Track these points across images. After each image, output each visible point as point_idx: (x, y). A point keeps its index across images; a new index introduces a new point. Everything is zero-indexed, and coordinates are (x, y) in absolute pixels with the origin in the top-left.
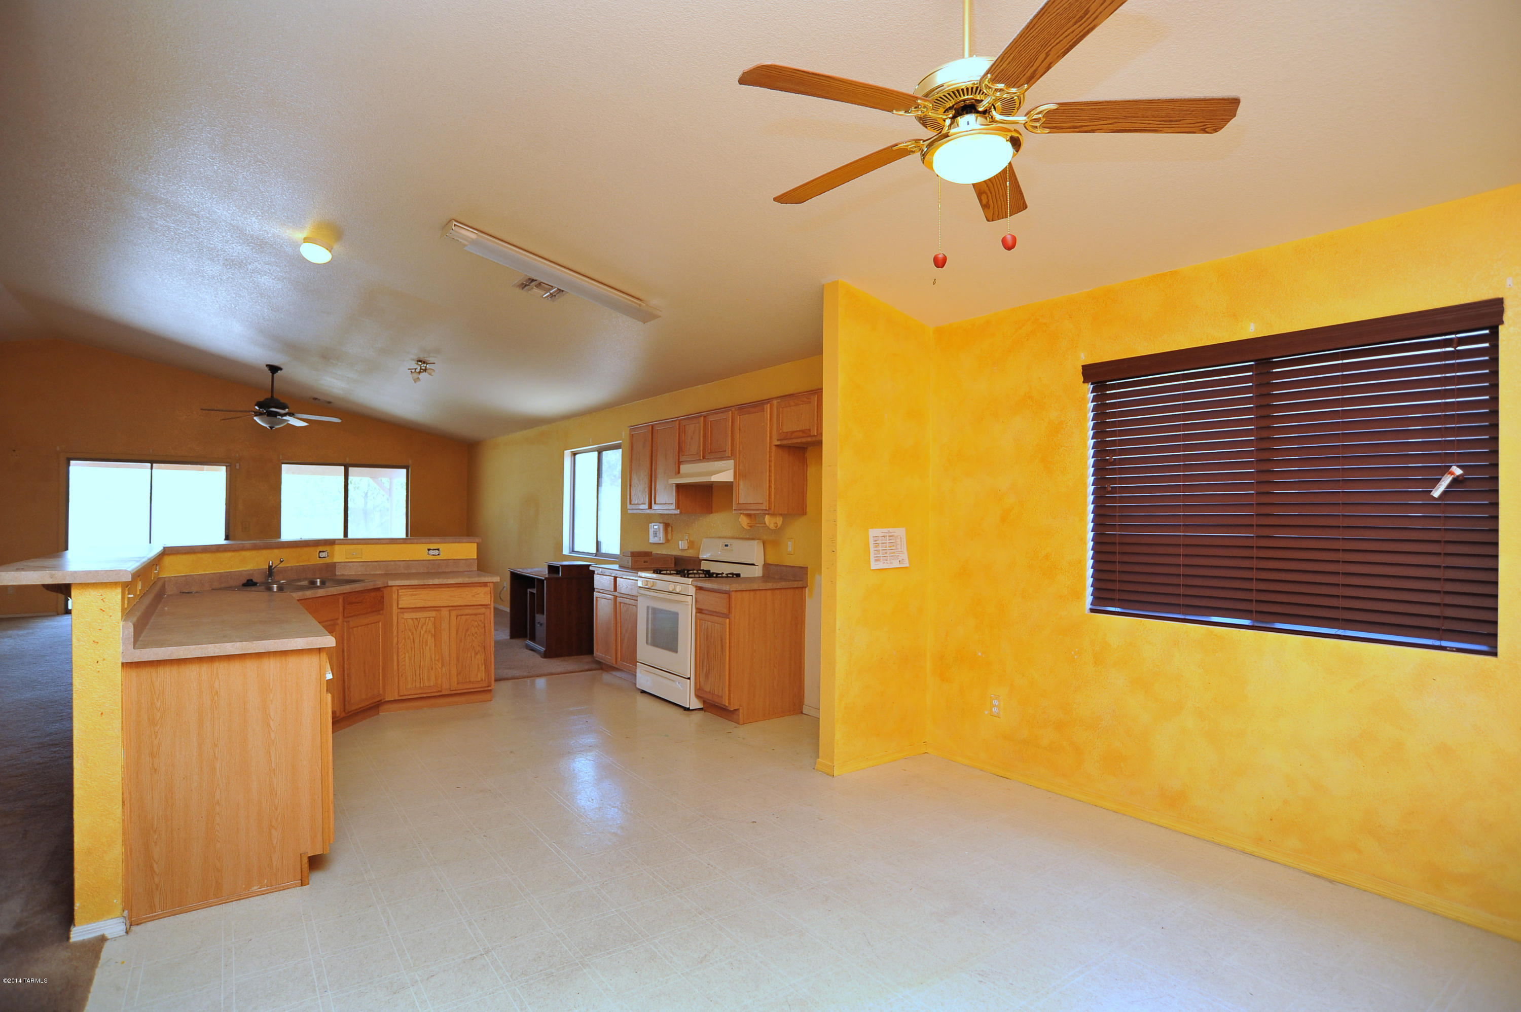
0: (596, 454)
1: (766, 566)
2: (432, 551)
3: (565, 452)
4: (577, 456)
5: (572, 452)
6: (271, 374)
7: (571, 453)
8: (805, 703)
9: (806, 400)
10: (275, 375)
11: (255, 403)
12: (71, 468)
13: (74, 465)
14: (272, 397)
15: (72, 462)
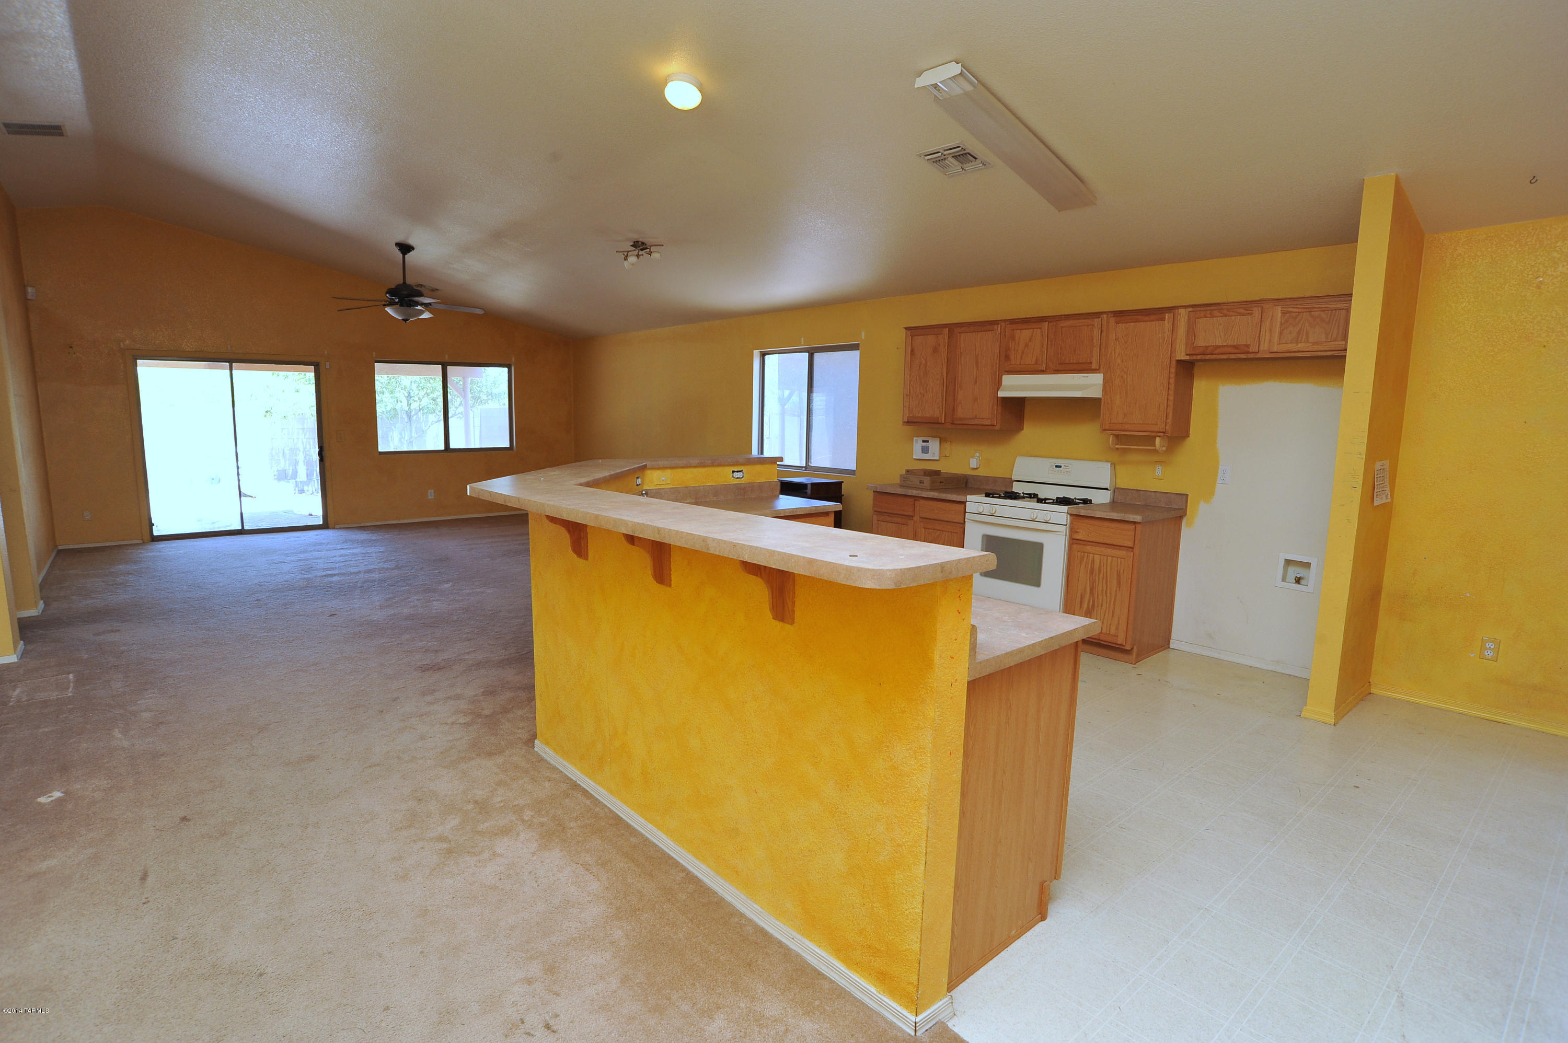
0: (806, 355)
1: (1116, 491)
2: (736, 473)
3: (754, 351)
4: (766, 357)
5: (761, 352)
6: (401, 255)
7: (759, 353)
8: (1172, 638)
9: (1242, 311)
10: (406, 256)
11: (386, 290)
12: (138, 368)
13: (142, 365)
14: (404, 282)
15: (139, 362)
